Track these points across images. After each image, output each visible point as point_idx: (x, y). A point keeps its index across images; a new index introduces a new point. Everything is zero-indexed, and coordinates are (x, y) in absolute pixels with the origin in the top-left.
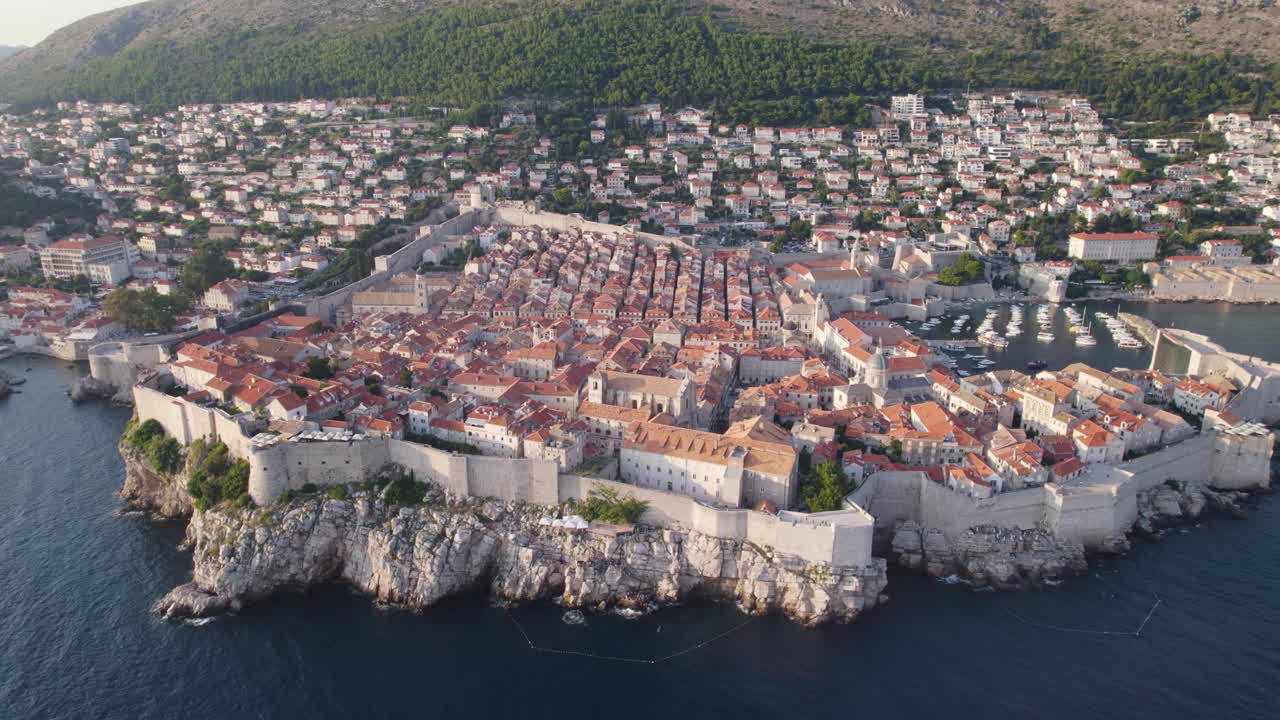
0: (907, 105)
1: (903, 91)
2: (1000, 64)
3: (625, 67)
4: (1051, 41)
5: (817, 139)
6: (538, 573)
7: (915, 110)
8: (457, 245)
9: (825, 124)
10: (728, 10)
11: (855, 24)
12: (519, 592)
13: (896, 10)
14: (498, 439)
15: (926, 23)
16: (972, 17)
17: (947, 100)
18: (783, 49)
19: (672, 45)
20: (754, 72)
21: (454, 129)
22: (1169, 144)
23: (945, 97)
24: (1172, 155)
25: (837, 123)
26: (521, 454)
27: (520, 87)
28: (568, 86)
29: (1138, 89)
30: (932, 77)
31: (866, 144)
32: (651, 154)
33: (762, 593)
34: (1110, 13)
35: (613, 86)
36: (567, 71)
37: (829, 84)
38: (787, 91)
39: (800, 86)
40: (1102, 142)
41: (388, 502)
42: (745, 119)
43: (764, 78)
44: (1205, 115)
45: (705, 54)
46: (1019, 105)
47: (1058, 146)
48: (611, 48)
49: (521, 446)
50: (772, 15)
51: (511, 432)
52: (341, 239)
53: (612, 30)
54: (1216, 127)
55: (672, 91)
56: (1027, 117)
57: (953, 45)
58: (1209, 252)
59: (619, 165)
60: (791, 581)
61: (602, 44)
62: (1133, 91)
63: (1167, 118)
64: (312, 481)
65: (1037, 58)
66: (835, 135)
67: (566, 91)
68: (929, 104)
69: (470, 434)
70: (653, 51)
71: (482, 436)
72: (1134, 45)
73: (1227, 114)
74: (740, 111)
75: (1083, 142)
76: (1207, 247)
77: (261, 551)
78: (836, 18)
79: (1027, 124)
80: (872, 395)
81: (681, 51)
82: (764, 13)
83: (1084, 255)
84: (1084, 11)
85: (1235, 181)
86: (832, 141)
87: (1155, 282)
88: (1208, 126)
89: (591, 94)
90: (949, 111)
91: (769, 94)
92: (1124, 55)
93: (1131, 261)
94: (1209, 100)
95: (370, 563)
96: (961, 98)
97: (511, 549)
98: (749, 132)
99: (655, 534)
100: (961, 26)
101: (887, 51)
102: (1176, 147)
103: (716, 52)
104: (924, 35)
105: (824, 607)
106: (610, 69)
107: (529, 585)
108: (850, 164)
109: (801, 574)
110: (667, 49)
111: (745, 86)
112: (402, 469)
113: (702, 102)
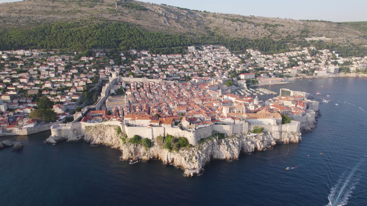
0: (192, 48)
1: (190, 46)
2: (205, 39)
3: (122, 40)
4: (213, 34)
5: (176, 57)
6: (253, 146)
7: (193, 50)
8: (117, 88)
9: (176, 54)
10: (141, 26)
11: (172, 29)
12: (251, 151)
13: (180, 27)
14: (229, 121)
15: (187, 30)
16: (196, 29)
17: (199, 47)
18: (160, 36)
19: (132, 34)
20: (155, 41)
21: (82, 58)
22: (243, 56)
23: (198, 47)
24: (244, 58)
25: (179, 53)
26: (234, 123)
27: (95, 46)
28: (109, 45)
29: (233, 44)
30: (194, 42)
31: (187, 57)
32: (141, 62)
33: (288, 140)
34: (221, 28)
35: (121, 45)
36: (107, 41)
37: (173, 44)
38: (165, 46)
39: (167, 44)
40: (232, 56)
41: (219, 139)
42: (158, 53)
43: (158, 43)
44: (246, 50)
45: (141, 37)
46: (213, 48)
47: (225, 56)
48: (116, 35)
49: (234, 121)
50: (152, 27)
51: (232, 119)
52: (78, 90)
53: (114, 30)
54: (248, 52)
55: (138, 46)
56: (216, 51)
57: (195, 35)
58: (262, 76)
59: (134, 65)
60: (292, 136)
61: (113, 34)
62: (232, 45)
63: (240, 50)
64: (202, 138)
65: (211, 38)
66: (180, 56)
67: (109, 47)
68: (196, 48)
69: (222, 122)
70: (128, 36)
71: (225, 121)
72: (228, 36)
73: (249, 49)
74: (157, 51)
75: (229, 55)
76: (262, 75)
77: (202, 156)
78: (167, 28)
79: (217, 52)
80: (257, 106)
81: (135, 36)
82: (150, 27)
83: (245, 78)
84: (217, 28)
85: (257, 62)
86: (180, 57)
87: (259, 82)
88: (247, 52)
89: (115, 47)
90: (200, 50)
91: (161, 47)
92: (227, 37)
93: (252, 79)
94: (245, 47)
95: (222, 153)
96: (201, 47)
97: (245, 143)
98: (160, 56)
99: (267, 134)
100: (194, 30)
101: (182, 36)
102: (244, 56)
103: (144, 36)
104: (188, 32)
105: (298, 139)
106: (118, 40)
107: (252, 149)
108: (186, 62)
109: (293, 134)
110: (131, 36)
111: (155, 45)
112: (216, 131)
113: (146, 49)
